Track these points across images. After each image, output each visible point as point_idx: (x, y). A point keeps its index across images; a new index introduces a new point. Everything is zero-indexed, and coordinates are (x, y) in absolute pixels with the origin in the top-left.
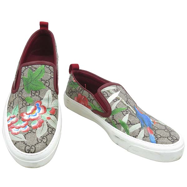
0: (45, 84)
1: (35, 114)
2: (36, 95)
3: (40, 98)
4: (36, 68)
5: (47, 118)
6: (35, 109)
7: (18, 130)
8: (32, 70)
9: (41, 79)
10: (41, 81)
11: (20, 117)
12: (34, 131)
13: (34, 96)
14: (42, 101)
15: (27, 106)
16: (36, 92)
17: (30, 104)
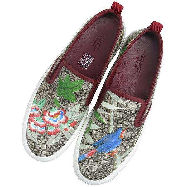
0: (76, 98)
1: (55, 119)
2: (64, 103)
3: (67, 108)
4: (74, 80)
5: (65, 129)
6: (58, 114)
7: (35, 127)
8: (70, 78)
9: (75, 92)
10: (74, 94)
11: (42, 114)
12: (48, 136)
13: (62, 102)
14: (67, 112)
15: (53, 106)
16: (65, 100)
17: (56, 107)
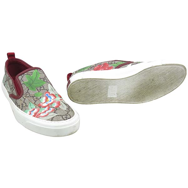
0: (44, 81)
1: (49, 101)
3: (46, 90)
4: (32, 73)
5: (60, 99)
6: (47, 98)
7: (46, 113)
8: (29, 75)
9: (40, 78)
11: (39, 107)
12: (58, 108)
13: (40, 91)
14: (49, 91)
15: (39, 99)
16: (41, 88)
17: (40, 97)
